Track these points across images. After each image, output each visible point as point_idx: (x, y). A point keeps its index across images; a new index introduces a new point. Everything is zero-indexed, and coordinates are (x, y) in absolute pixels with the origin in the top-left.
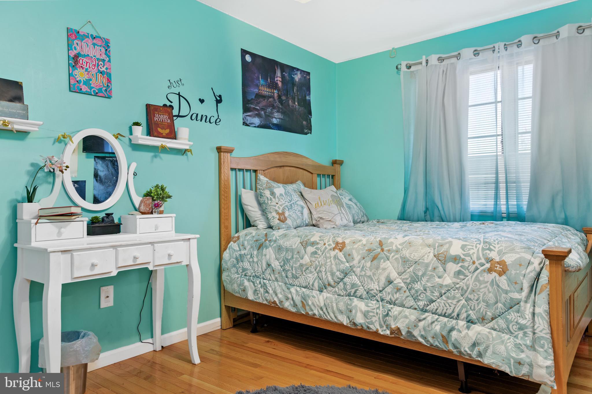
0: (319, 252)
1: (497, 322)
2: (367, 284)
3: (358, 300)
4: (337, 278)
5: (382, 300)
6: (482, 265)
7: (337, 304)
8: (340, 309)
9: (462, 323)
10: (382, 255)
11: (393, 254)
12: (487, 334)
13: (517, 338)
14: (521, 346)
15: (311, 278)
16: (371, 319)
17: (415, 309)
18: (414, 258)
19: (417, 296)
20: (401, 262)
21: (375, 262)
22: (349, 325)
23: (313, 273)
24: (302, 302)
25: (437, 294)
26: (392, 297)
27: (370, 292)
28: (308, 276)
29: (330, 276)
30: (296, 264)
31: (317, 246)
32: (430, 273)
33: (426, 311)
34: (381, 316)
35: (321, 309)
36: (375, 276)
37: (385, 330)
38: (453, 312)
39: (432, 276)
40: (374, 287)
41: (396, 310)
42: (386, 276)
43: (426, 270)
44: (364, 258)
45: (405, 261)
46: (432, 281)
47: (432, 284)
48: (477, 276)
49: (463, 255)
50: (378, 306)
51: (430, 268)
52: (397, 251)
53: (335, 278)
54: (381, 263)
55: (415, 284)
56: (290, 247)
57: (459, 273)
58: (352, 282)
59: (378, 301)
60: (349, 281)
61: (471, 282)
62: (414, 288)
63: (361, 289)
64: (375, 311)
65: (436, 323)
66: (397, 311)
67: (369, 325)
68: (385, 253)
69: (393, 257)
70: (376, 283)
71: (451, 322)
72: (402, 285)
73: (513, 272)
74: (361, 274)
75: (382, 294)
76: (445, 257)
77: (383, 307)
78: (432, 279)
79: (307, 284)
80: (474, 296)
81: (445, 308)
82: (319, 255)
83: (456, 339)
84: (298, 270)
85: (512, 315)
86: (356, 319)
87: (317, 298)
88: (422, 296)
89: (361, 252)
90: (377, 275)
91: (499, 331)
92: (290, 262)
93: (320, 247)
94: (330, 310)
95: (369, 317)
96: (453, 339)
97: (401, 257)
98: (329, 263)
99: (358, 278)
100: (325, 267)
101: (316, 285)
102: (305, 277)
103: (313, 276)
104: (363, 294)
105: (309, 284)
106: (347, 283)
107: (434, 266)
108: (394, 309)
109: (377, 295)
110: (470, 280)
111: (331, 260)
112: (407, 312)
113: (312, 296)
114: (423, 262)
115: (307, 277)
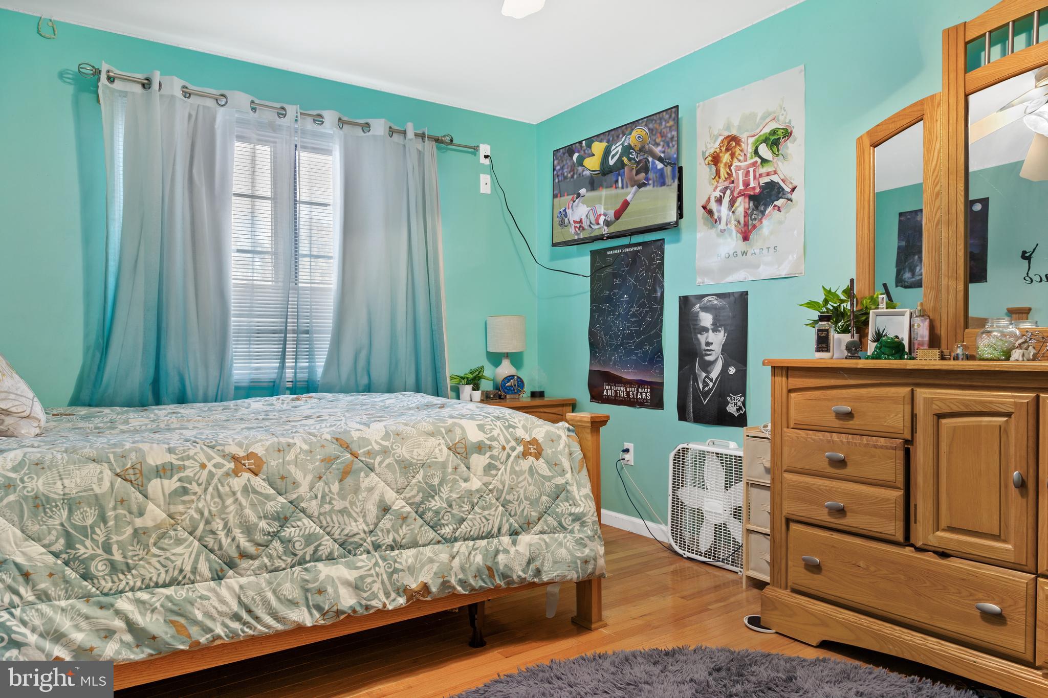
0: (194, 487)
1: (546, 521)
2: (339, 527)
3: (326, 565)
4: (264, 535)
5: (377, 547)
6: (513, 449)
7: (274, 592)
8: (290, 597)
9: (506, 540)
10: (358, 464)
11: (378, 459)
12: (539, 541)
13: (574, 533)
14: (583, 539)
15: (186, 556)
16: (370, 589)
17: (439, 542)
18: (419, 458)
19: (440, 520)
20: (400, 469)
21: (349, 480)
22: (323, 622)
23: (187, 543)
24: (172, 622)
25: (467, 507)
26: (396, 535)
27: (352, 540)
28: (173, 554)
29: (240, 535)
30: (119, 532)
31: (182, 475)
32: (451, 477)
33: (456, 540)
34: (385, 576)
35: (236, 617)
36: (354, 507)
37: (394, 600)
38: (493, 527)
39: (455, 481)
40: (357, 526)
41: (407, 557)
42: (377, 500)
43: (444, 474)
44: (320, 478)
45: (406, 467)
46: (457, 489)
47: (458, 493)
48: (512, 467)
49: (488, 439)
50: (373, 561)
51: (450, 470)
52: (385, 452)
53: (259, 537)
54: (361, 480)
55: (430, 502)
56: (80, 494)
57: (489, 468)
58: (307, 532)
59: (368, 552)
60: (298, 531)
61: (507, 477)
62: (429, 509)
63: (328, 540)
64: (372, 571)
65: (473, 553)
66: (410, 557)
67: (369, 603)
68: (363, 459)
69: (380, 463)
70: (361, 520)
71: (492, 543)
72: (408, 509)
73: (549, 451)
74: (322, 510)
75: (374, 536)
76: (466, 448)
77: (384, 559)
78: (456, 486)
79: (176, 572)
80: (514, 495)
81: (482, 525)
82: (195, 494)
83: (506, 566)
84: (130, 548)
85: (563, 507)
86: (340, 602)
87: (214, 598)
88: (446, 518)
89: (310, 467)
90: (358, 504)
91: (551, 532)
92: (93, 532)
93: (191, 475)
94: (260, 612)
95: (367, 587)
96: (501, 567)
97: (396, 460)
98: (232, 508)
99: (316, 520)
100: (223, 519)
101: (204, 567)
102: (161, 559)
103: (190, 549)
104: (333, 549)
105: (181, 571)
106: (294, 537)
107: (455, 464)
108: (404, 555)
109: (365, 541)
110: (503, 476)
111: (237, 499)
112: (428, 551)
113: (200, 597)
114: (436, 463)
115: (173, 558)
